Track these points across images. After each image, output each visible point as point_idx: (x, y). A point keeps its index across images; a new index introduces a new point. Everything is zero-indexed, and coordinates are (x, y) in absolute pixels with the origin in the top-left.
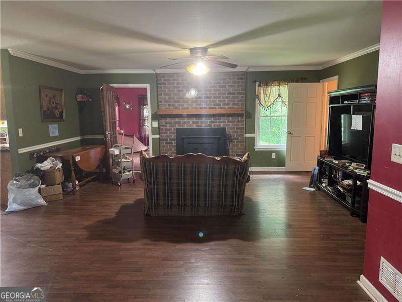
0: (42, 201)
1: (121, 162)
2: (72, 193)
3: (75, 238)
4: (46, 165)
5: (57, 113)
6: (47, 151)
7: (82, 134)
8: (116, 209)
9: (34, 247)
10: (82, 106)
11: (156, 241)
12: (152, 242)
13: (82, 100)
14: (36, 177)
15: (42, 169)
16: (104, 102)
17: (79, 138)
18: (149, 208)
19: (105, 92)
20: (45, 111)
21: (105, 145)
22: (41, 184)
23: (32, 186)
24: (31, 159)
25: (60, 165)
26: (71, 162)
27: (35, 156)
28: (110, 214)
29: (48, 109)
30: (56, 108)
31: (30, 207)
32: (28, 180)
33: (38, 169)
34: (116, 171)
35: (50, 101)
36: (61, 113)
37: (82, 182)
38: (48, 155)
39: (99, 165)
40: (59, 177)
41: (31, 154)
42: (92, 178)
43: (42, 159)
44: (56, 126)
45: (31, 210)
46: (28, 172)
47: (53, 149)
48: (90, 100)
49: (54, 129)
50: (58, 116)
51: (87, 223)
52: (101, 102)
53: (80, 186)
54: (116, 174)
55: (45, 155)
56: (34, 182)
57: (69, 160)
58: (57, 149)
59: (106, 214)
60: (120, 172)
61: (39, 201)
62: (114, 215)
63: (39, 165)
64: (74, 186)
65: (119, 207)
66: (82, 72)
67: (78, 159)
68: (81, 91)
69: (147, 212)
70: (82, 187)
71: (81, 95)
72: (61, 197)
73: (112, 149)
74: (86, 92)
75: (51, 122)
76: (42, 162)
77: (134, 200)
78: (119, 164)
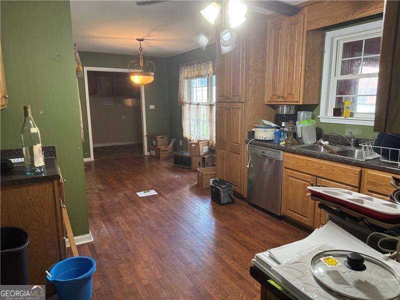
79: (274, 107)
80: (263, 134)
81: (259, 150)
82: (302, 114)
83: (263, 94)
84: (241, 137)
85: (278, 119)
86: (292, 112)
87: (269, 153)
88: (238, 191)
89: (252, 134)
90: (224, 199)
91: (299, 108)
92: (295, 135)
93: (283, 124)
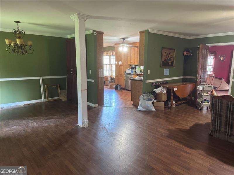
0: (153, 109)
1: (203, 95)
2: (170, 108)
3: (160, 134)
4: (158, 90)
5: (170, 62)
6: (161, 83)
7: (184, 75)
8: (191, 124)
9: (140, 131)
10: (186, 58)
11: (209, 155)
12: (205, 154)
13: (186, 55)
14: (152, 96)
15: (156, 92)
16: (199, 56)
17: (181, 77)
18: (212, 131)
19: (200, 50)
20: (164, 61)
21: (196, 83)
22: (154, 100)
23: (150, 100)
24: (152, 86)
25: (165, 92)
26: (172, 91)
27: (154, 85)
28: (186, 126)
29: (165, 60)
30: (170, 60)
31: (147, 110)
32: (148, 96)
33: (154, 92)
34: (199, 100)
35: (167, 56)
36: (172, 63)
37: (177, 103)
38: (161, 85)
39: (190, 94)
40: (164, 98)
41: (153, 83)
42: (184, 102)
43: (157, 87)
44: (169, 70)
45: (147, 112)
46: (149, 93)
47: (164, 82)
48: (192, 55)
49: (167, 72)
50: (170, 64)
51: (171, 127)
52: (198, 56)
53: (176, 105)
54: (199, 102)
55: (159, 85)
56: (150, 98)
57: (171, 89)
58: (167, 82)
59: (184, 126)
60: (202, 102)
61: (152, 108)
62: (188, 128)
63: (155, 90)
64: (172, 104)
65: (194, 124)
66: (190, 38)
67: (176, 89)
68: (187, 50)
69: (211, 133)
70: (177, 106)
71: (186, 52)
72: (163, 109)
73: (198, 86)
74: (190, 50)
75: (166, 68)
76: (156, 88)
77: (206, 122)
78: (201, 96)
79: (131, 65)
80: (128, 72)
81: (128, 76)
82: (137, 67)
83: (128, 62)
84: (123, 73)
85: (132, 68)
86: (135, 67)
87: (130, 76)
88: (122, 87)
89: (126, 72)
90: (119, 89)
91: (137, 65)
92: (136, 72)
93: (133, 69)
